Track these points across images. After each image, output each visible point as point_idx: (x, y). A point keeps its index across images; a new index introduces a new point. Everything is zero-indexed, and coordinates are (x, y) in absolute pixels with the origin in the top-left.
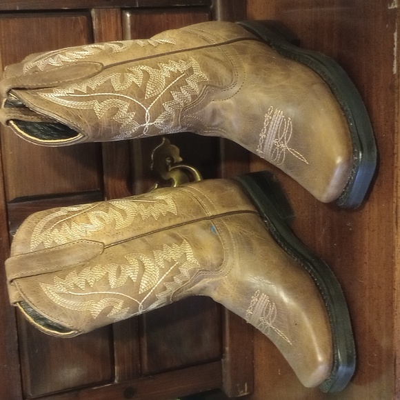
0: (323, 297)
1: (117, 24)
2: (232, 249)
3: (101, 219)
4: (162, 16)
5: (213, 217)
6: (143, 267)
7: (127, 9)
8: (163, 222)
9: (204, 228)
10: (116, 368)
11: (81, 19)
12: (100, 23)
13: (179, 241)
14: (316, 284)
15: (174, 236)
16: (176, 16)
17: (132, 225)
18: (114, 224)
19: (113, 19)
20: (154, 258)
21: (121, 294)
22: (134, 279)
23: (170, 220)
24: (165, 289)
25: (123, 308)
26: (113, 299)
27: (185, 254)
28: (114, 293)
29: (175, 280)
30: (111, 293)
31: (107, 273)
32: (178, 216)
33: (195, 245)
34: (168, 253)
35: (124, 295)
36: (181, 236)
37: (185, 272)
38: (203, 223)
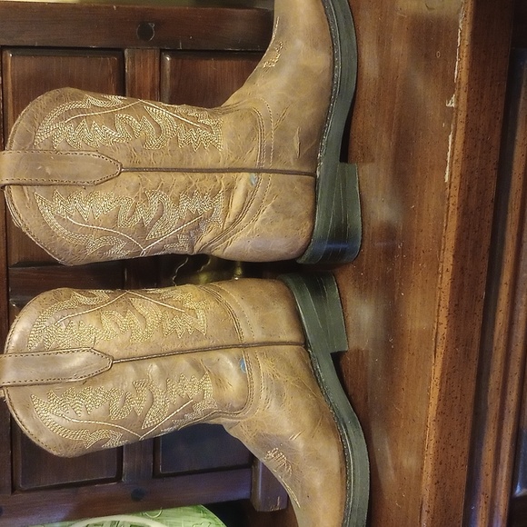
1: (154, 68)
4: (208, 62)
6: (151, 399)
7: (167, 51)
8: (187, 343)
9: (233, 361)
11: (110, 61)
12: (133, 66)
13: (200, 372)
15: (195, 365)
16: (226, 62)
19: (150, 62)
20: (166, 390)
21: (121, 427)
22: (139, 412)
23: (196, 340)
24: (172, 425)
25: (120, 440)
26: (111, 431)
27: (204, 391)
28: (113, 425)
29: (186, 418)
30: (109, 425)
31: (109, 400)
32: (206, 337)
33: (218, 381)
34: (184, 386)
35: (124, 429)
36: (204, 365)
37: (199, 411)
38: (233, 354)
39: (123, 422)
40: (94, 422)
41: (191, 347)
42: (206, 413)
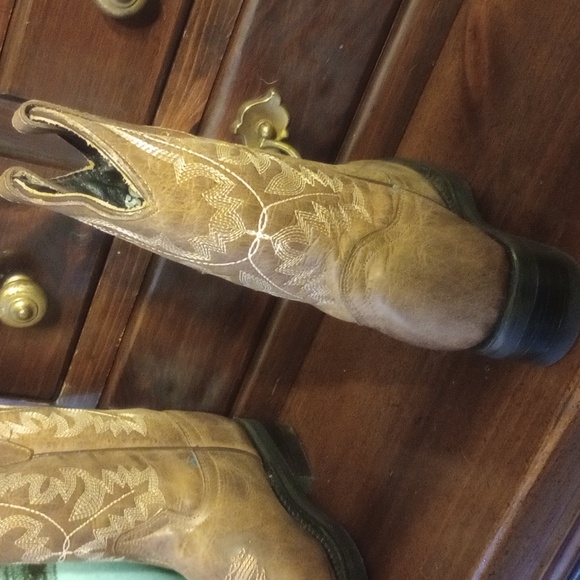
0: (335, 573)
2: (215, 490)
3: (38, 422)
5: (196, 449)
8: (124, 441)
9: (181, 457)
10: (65, 386)
13: (142, 466)
14: (329, 556)
15: (136, 459)
17: (79, 436)
18: (54, 430)
20: (101, 479)
21: (42, 514)
22: (66, 500)
23: (134, 439)
24: (108, 524)
25: (40, 535)
26: (29, 519)
27: (147, 482)
28: (33, 511)
29: (125, 516)
30: (28, 510)
31: (29, 484)
32: (147, 438)
33: (164, 473)
34: (122, 477)
35: (46, 517)
36: (146, 461)
37: (142, 507)
38: (180, 451)
39: (45, 508)
40: (7, 505)
41: (128, 445)
42: (152, 511)
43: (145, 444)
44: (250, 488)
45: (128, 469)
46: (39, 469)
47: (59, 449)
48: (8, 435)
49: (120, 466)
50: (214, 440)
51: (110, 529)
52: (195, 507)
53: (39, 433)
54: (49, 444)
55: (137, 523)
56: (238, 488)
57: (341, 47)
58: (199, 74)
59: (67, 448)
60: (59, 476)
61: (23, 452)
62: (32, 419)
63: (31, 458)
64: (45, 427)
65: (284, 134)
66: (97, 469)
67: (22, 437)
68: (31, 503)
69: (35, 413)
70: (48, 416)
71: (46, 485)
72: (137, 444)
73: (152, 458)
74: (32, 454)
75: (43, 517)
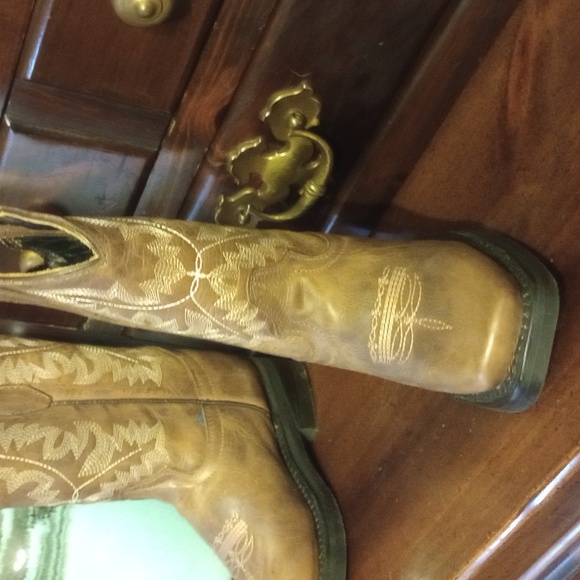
3: (59, 365)
5: (206, 403)
6: (93, 443)
8: (138, 391)
9: (190, 413)
13: (152, 422)
14: (315, 526)
15: (147, 413)
17: (96, 384)
18: (73, 376)
20: (112, 434)
21: (54, 470)
22: (77, 455)
23: (149, 390)
24: (114, 479)
25: (51, 489)
26: (42, 474)
27: (155, 440)
28: (45, 466)
29: (131, 471)
30: (41, 465)
31: (44, 438)
32: (161, 388)
33: (172, 432)
34: (133, 433)
35: (57, 472)
36: (157, 415)
37: (148, 464)
38: (191, 406)
39: (57, 464)
40: (22, 460)
41: (143, 396)
42: (156, 468)
43: (159, 395)
44: (251, 451)
45: (139, 424)
46: (55, 421)
47: (77, 397)
48: (30, 380)
49: (131, 421)
50: (225, 392)
51: (116, 483)
52: (198, 467)
53: (59, 379)
54: (67, 392)
55: (142, 478)
56: (239, 452)
57: (381, 44)
58: (229, 61)
59: (84, 397)
60: (73, 430)
61: (43, 400)
62: (55, 362)
63: (50, 406)
64: (66, 372)
65: (314, 122)
66: (109, 425)
67: (44, 382)
68: (45, 458)
69: (58, 355)
70: (70, 358)
71: (59, 441)
72: (152, 395)
73: (163, 412)
74: (52, 401)
75: (54, 473)
